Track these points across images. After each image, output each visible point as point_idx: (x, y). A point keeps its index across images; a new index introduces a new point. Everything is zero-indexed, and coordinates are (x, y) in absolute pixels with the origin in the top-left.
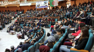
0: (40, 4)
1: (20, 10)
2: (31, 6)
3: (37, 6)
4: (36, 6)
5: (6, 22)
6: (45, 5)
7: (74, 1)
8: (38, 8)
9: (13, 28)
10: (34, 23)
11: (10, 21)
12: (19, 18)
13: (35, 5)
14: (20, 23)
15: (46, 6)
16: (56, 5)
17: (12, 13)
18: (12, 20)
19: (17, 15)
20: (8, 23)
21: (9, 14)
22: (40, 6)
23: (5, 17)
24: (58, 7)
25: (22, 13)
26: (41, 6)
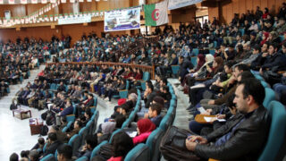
0: (118, 19)
1: (60, 37)
2: (91, 24)
3: (108, 23)
4: (106, 24)
5: (14, 77)
6: (132, 20)
7: (217, 9)
8: (110, 30)
9: (29, 96)
10: (89, 81)
11: (24, 74)
12: (50, 65)
13: (103, 22)
14: (51, 81)
15: (135, 23)
16: (163, 20)
17: (36, 46)
18: (31, 69)
19: (48, 53)
20: (19, 78)
21: (26, 49)
22: (116, 26)
23: (13, 59)
24: (171, 27)
25: (66, 47)
26: (118, 23)
